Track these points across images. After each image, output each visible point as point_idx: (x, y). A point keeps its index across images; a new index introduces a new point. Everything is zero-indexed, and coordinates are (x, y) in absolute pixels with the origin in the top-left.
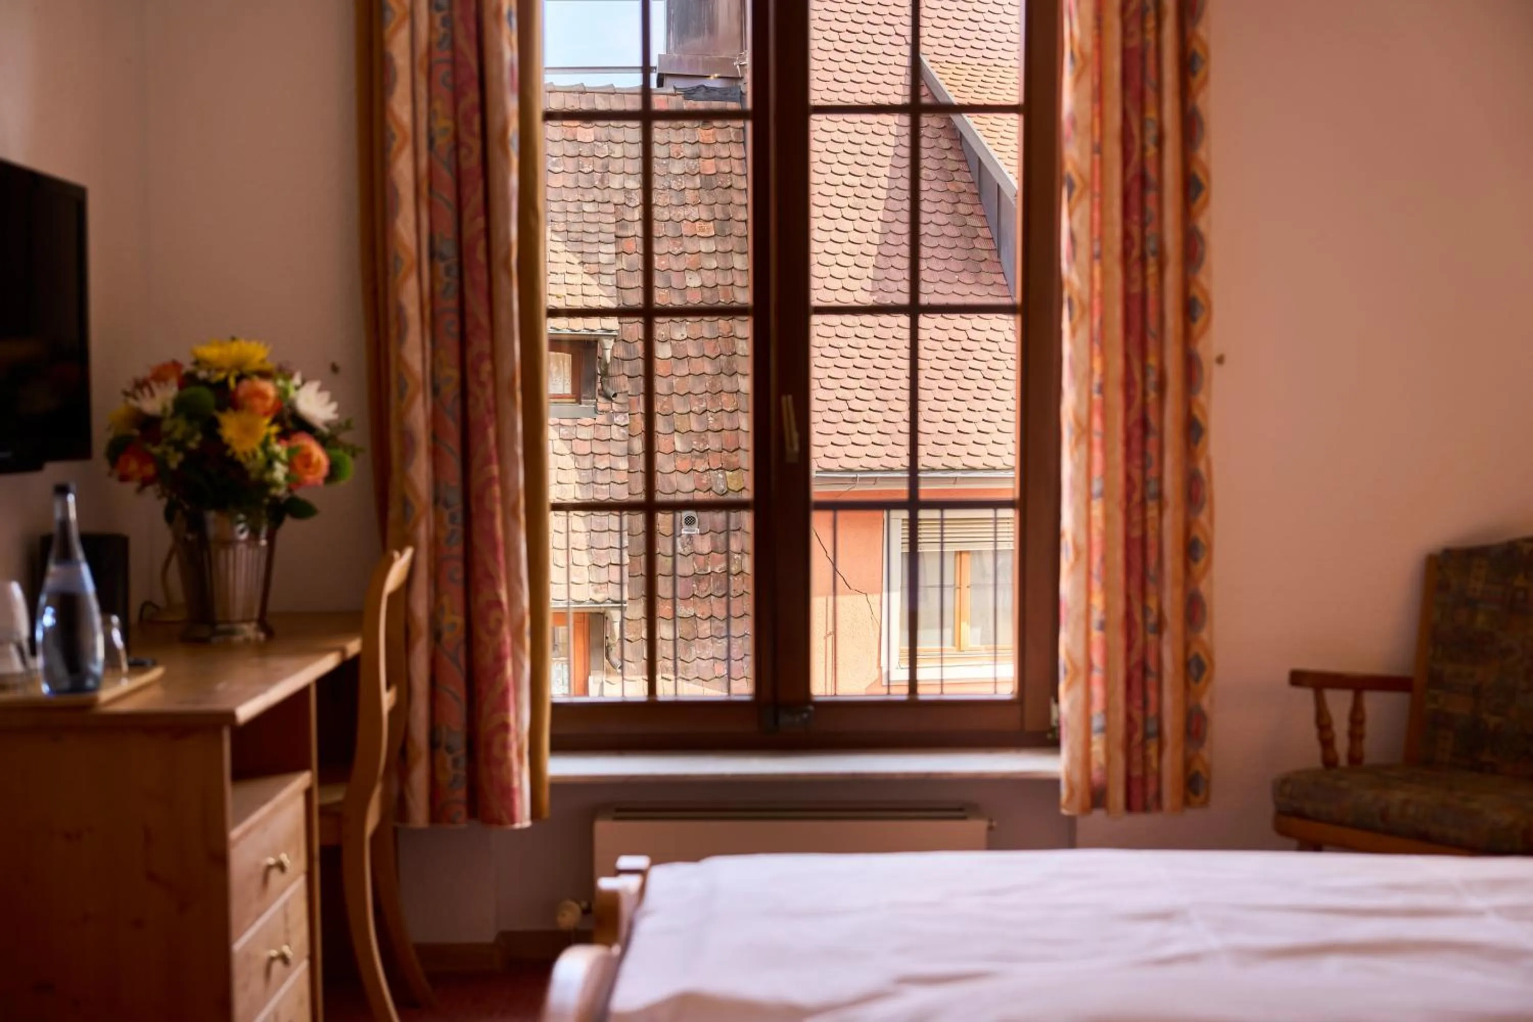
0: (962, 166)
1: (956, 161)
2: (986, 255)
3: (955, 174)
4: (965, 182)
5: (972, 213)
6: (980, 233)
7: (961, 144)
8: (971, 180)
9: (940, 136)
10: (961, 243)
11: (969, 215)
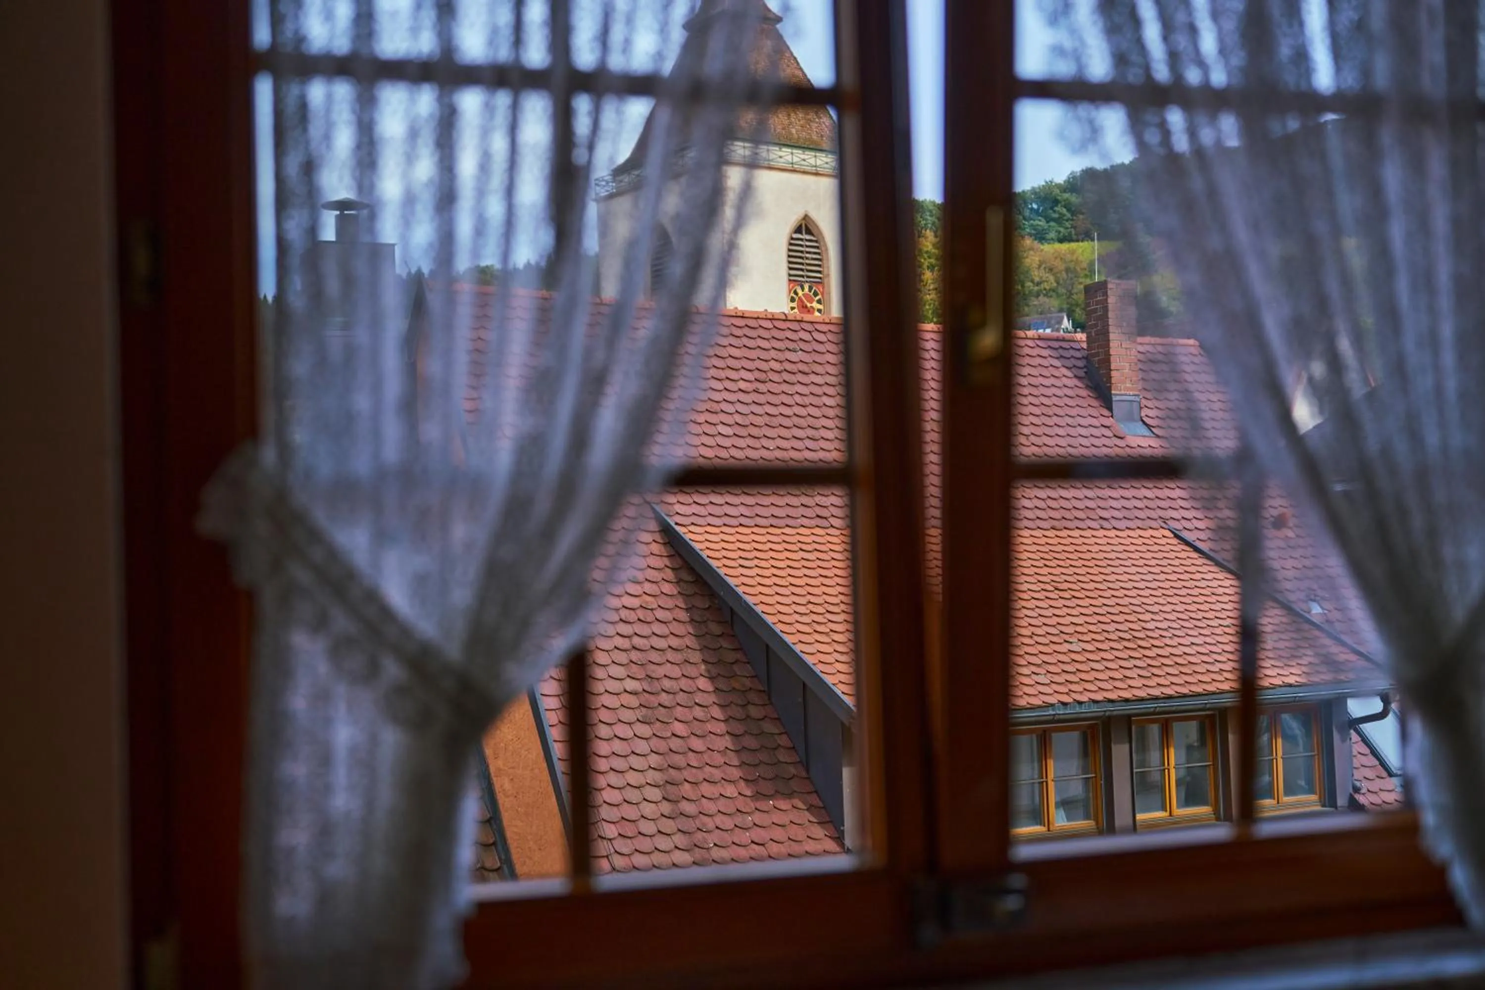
0: (739, 656)
1: (734, 650)
2: (792, 770)
3: (736, 668)
4: (747, 677)
5: (766, 717)
6: (779, 742)
7: (732, 629)
8: (754, 674)
9: (708, 620)
10: (763, 756)
11: (763, 719)
